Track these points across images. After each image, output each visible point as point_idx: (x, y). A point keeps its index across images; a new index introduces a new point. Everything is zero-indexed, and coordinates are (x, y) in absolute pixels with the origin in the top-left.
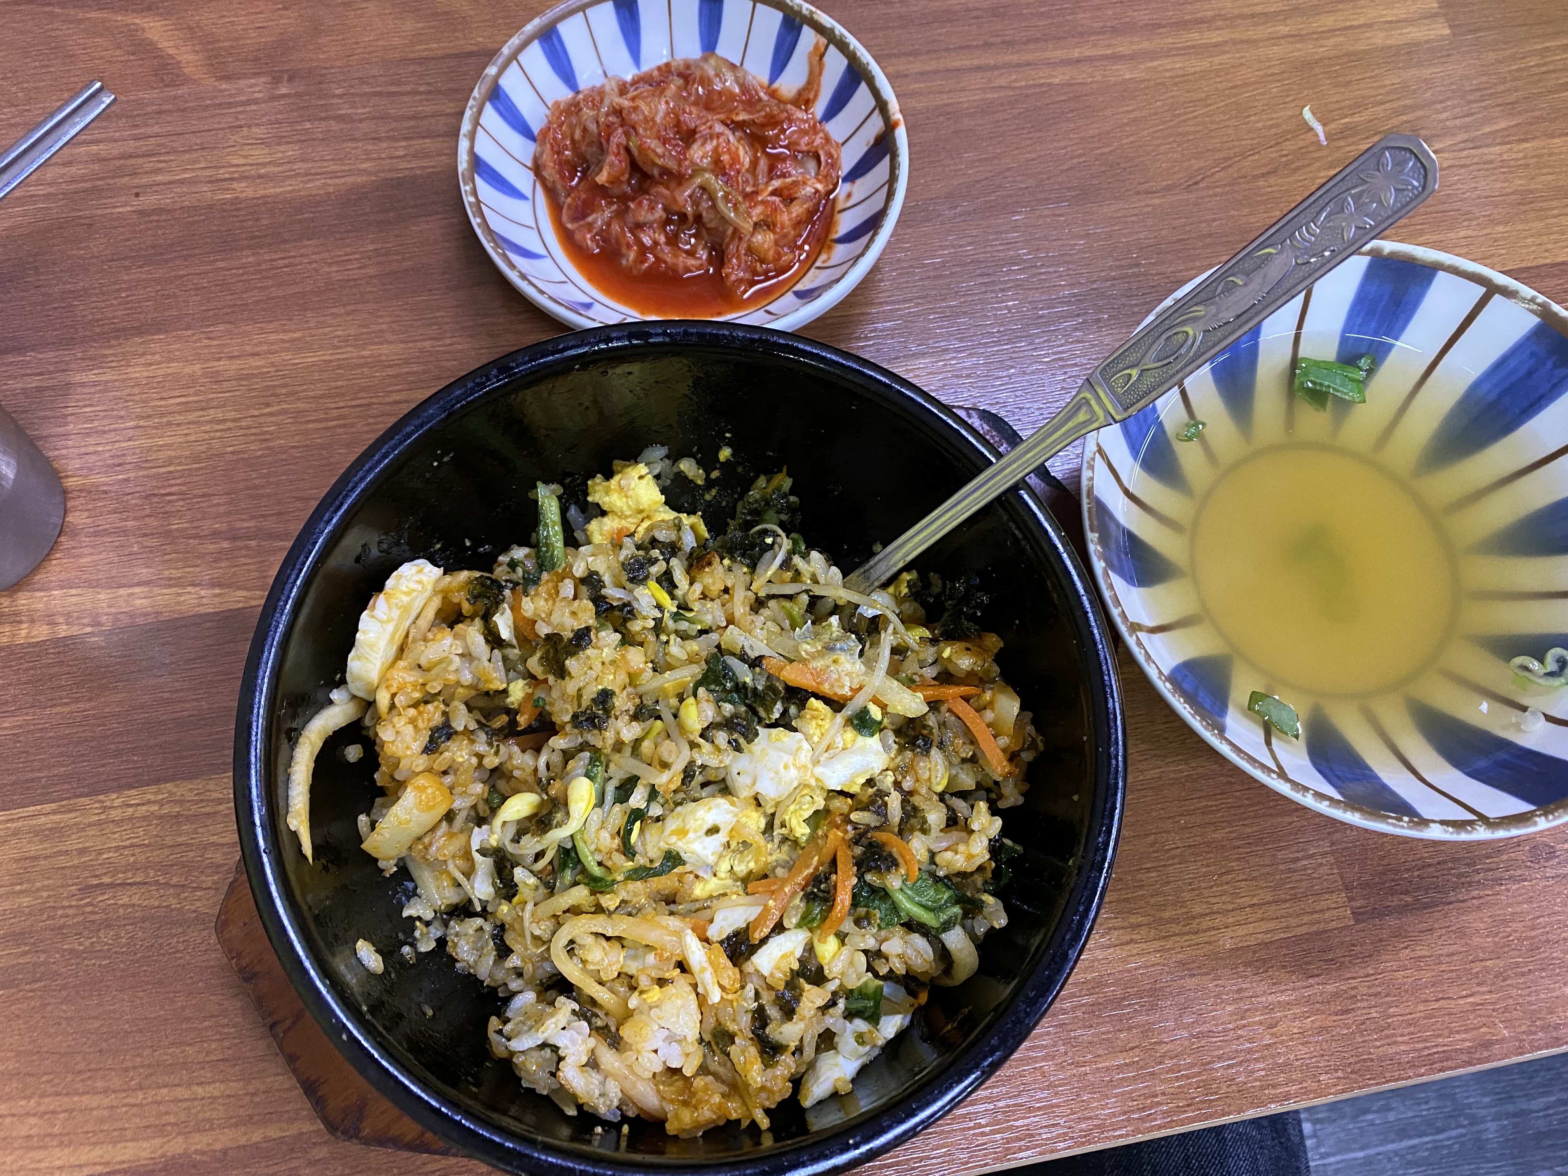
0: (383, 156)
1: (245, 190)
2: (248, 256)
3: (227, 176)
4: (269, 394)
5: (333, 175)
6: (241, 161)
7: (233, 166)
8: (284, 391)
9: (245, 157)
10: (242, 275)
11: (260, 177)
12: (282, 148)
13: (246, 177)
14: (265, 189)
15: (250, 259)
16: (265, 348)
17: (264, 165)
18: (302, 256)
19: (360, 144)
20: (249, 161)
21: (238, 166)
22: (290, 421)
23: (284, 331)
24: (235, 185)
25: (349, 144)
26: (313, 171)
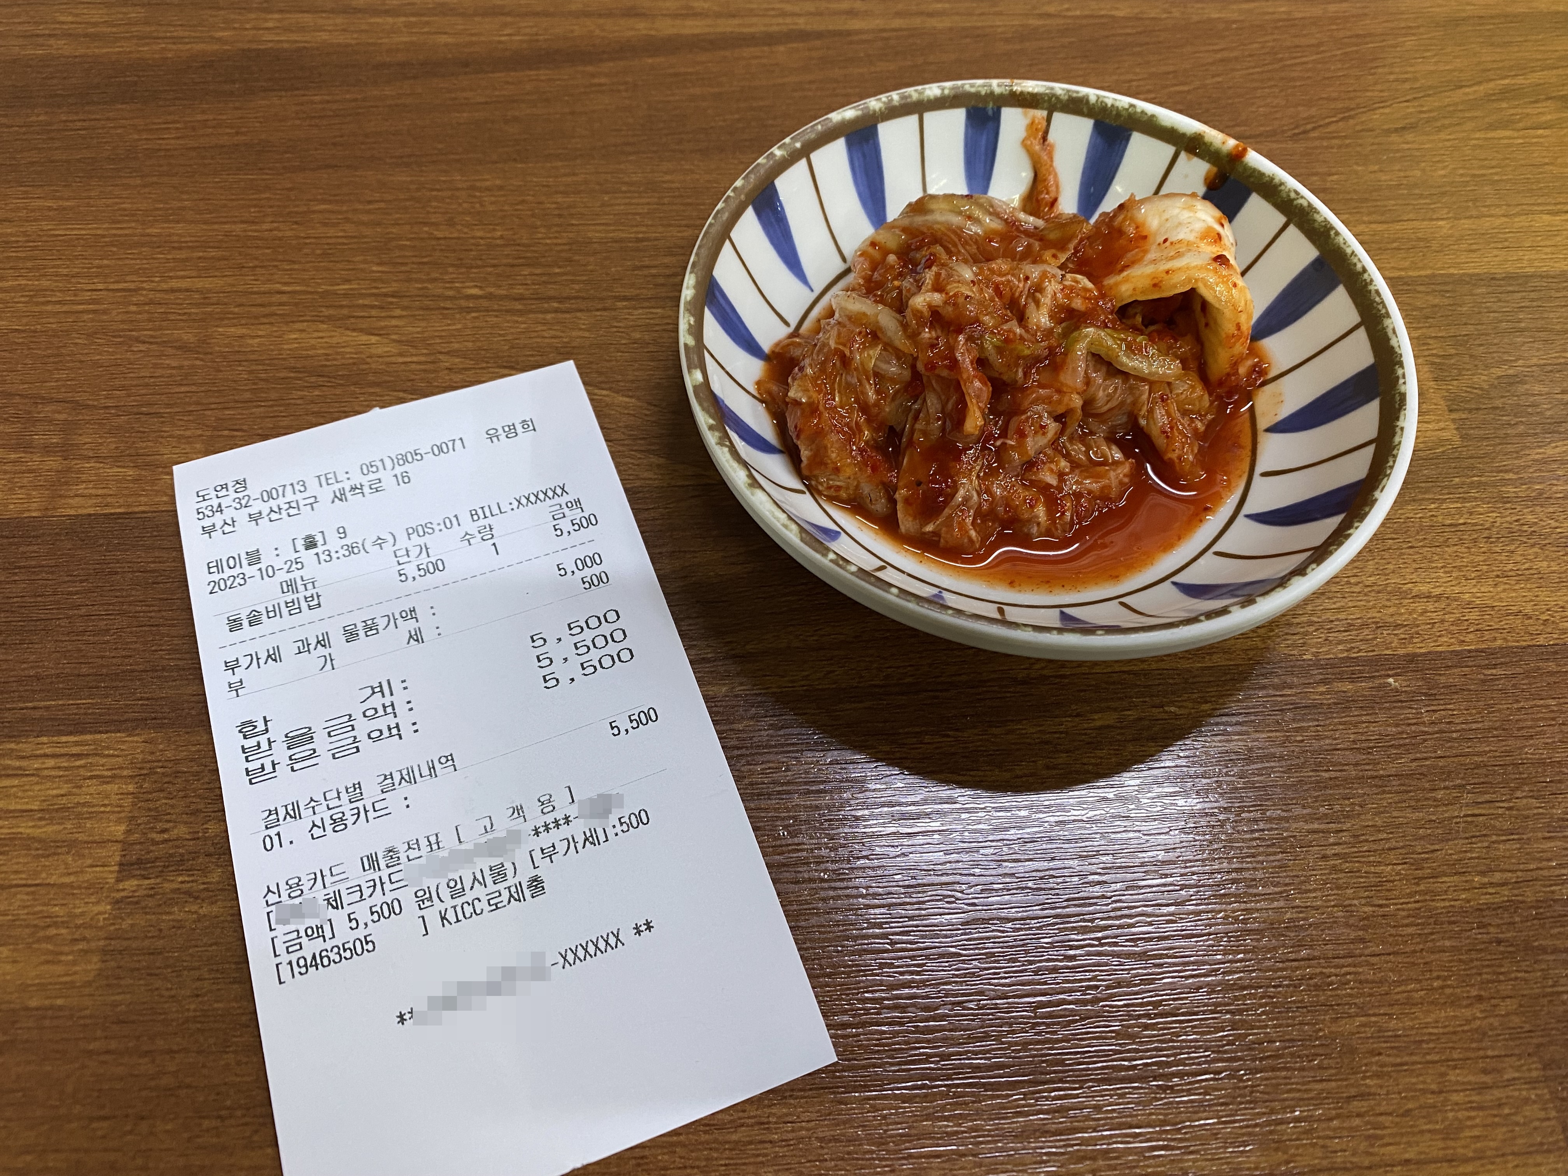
0: (248, 26)
1: (63, 47)
2: (38, 115)
3: (47, 32)
4: (8, 266)
5: (176, 40)
6: (70, 19)
7: (59, 23)
8: (29, 264)
9: (77, 15)
10: (24, 134)
11: (86, 35)
12: (124, 10)
13: (70, 35)
14: (88, 48)
15: (41, 118)
16: (23, 213)
17: (95, 24)
18: (108, 119)
19: (222, 12)
20: (78, 19)
21: (63, 23)
22: (23, 299)
23: (54, 198)
24: (52, 41)
25: (209, 12)
26: (155, 34)
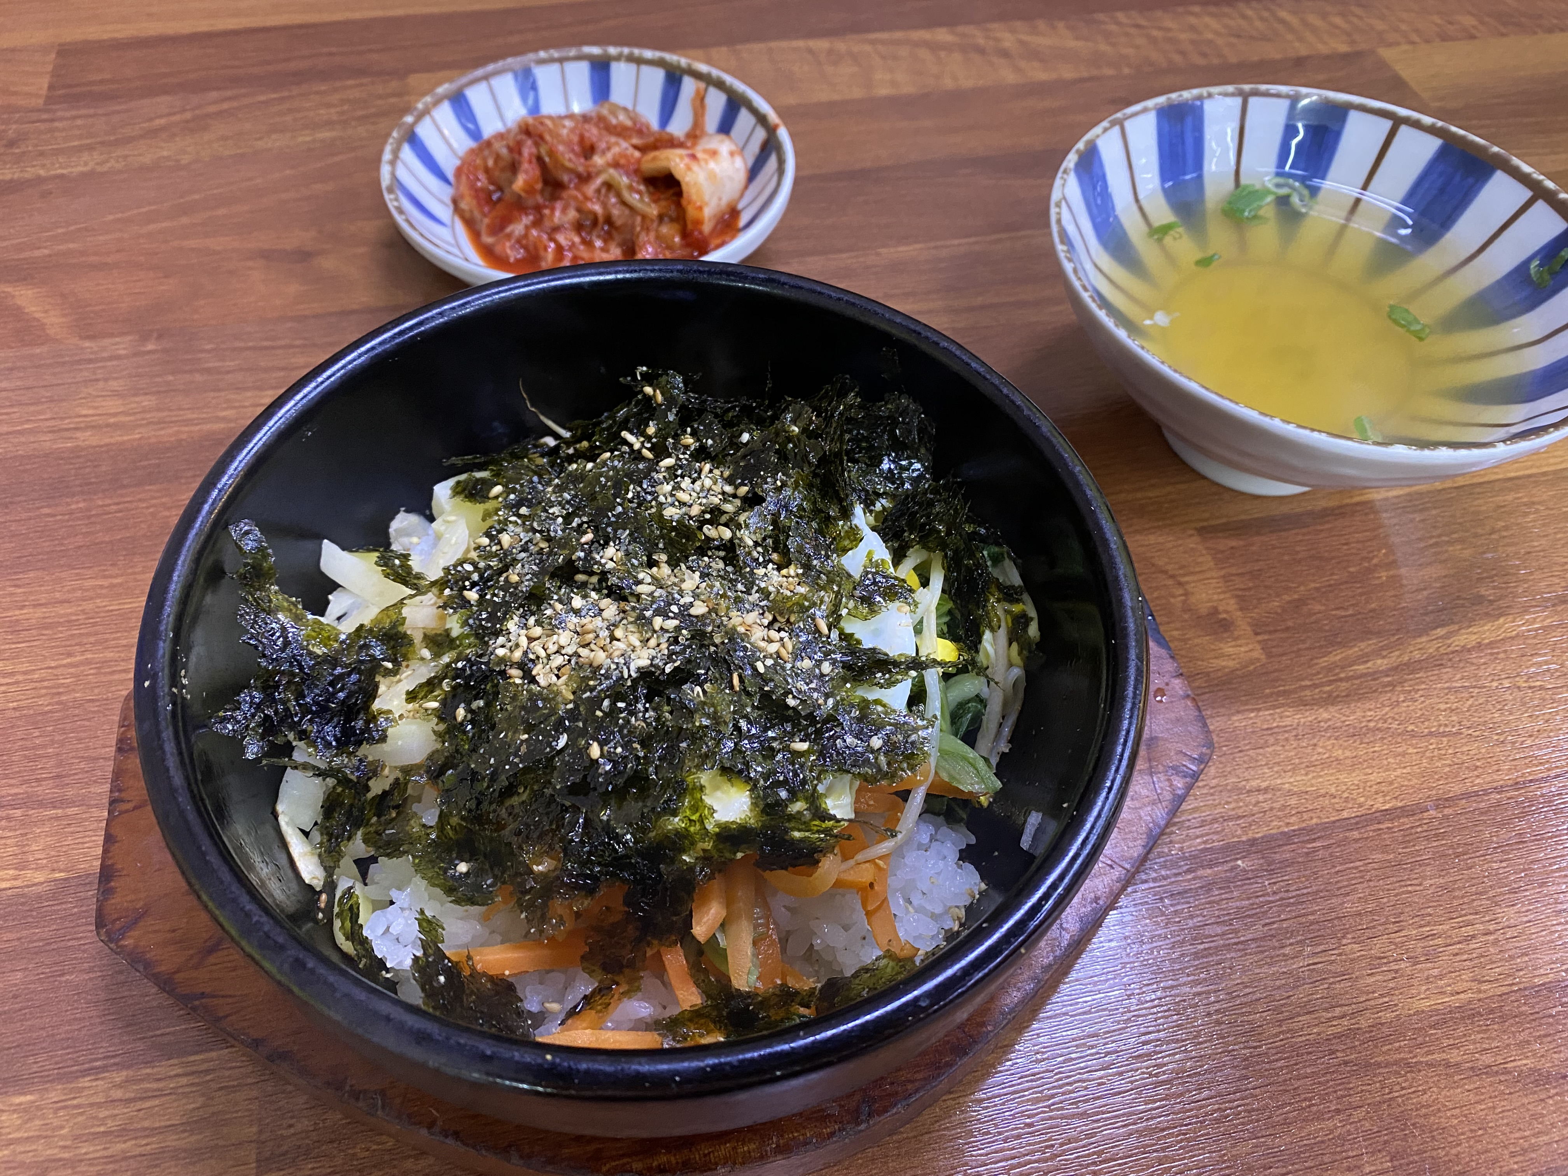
0: (246, 404)
1: (87, 439)
2: (77, 502)
3: (72, 426)
4: (73, 642)
5: (188, 422)
6: (91, 412)
7: (80, 416)
8: (92, 639)
9: (96, 408)
10: (68, 521)
11: (108, 425)
12: (137, 399)
13: (93, 427)
14: (112, 437)
15: (81, 505)
16: (79, 594)
17: (115, 415)
18: (140, 500)
19: (223, 394)
20: (99, 412)
21: (86, 416)
22: (92, 671)
23: (105, 577)
24: (78, 434)
25: (212, 394)
26: (168, 419)
